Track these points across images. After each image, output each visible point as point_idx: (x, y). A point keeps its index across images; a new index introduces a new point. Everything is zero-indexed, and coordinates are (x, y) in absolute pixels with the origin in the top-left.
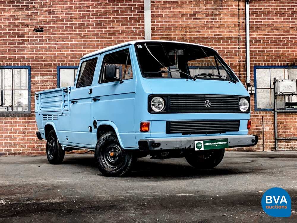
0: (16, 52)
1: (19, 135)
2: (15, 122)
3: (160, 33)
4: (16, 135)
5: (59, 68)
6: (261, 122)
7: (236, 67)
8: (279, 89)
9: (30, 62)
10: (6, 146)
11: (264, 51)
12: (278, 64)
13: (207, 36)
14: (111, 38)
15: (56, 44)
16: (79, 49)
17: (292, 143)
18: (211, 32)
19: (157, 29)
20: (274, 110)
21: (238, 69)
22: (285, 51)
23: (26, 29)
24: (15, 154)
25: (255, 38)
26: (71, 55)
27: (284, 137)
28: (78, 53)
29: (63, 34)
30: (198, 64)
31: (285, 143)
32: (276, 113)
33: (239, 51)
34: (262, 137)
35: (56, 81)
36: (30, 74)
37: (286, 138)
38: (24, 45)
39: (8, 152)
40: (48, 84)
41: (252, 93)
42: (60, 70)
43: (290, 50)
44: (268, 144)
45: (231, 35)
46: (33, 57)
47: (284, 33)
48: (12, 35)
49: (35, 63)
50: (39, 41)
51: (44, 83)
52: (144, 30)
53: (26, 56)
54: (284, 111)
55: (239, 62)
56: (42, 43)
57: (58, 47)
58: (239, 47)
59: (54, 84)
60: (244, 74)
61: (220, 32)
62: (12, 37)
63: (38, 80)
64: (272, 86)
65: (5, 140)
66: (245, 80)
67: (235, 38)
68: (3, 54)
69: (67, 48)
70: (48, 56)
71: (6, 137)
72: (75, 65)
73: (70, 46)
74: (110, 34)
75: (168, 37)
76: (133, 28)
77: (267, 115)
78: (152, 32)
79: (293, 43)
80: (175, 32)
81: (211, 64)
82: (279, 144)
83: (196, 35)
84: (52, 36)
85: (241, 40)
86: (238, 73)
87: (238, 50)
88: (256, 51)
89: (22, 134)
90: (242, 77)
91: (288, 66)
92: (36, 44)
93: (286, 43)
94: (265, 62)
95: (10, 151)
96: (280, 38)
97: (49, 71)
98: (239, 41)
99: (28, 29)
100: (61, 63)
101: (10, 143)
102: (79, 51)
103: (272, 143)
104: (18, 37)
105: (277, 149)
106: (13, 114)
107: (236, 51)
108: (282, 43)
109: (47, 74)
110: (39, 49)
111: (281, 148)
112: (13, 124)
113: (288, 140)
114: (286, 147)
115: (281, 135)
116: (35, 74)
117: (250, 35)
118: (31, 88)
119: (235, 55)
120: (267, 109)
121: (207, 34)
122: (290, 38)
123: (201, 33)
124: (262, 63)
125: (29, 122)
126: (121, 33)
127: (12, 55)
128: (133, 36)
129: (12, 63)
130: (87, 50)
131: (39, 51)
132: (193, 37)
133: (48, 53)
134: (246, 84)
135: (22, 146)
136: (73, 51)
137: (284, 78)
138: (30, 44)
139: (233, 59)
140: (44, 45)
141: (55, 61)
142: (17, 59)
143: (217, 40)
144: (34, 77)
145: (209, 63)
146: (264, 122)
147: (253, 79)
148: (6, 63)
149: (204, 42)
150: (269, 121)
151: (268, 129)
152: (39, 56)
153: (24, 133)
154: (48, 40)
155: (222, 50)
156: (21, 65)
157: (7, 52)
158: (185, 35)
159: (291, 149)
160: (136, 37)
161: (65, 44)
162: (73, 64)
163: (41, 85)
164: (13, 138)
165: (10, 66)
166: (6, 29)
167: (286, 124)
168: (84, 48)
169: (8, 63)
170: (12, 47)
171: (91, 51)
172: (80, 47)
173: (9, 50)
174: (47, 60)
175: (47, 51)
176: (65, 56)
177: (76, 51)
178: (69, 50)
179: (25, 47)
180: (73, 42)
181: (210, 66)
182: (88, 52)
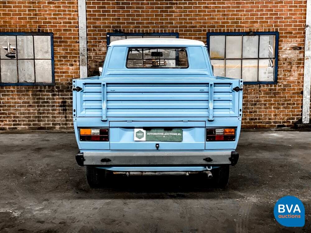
0: (164, 17)
5: (209, 34)
9: (178, 29)
15: (206, 7)
16: (232, 13)
26: (223, 19)
28: (230, 17)
38: (173, 9)
42: (210, 36)
46: (181, 23)
49: (184, 29)
50: (189, 5)
53: (174, 21)
56: (192, 6)
57: (209, 11)
68: (150, 19)
69: (218, 11)
70: (197, 21)
72: (227, 31)
73: (221, 9)
92: (185, 8)
100: (211, 29)
102: (232, 15)
110: (188, 13)
118: (180, 57)
127: (159, 21)
129: (159, 30)
130: (240, 13)
131: (188, 15)
133: (197, 17)
136: (224, 15)
138: (178, 8)
140: (193, 8)
141: (205, 27)
142: (164, 25)
152: (188, 21)
154: (198, 2)
156: (169, 32)
157: (154, 17)
161: (216, 7)
162: (225, 29)
165: (158, 33)
168: (237, 11)
169: (155, 30)
170: (159, 11)
171: (245, 15)
172: (233, 10)
173: (156, 15)
174: (196, 26)
175: (197, 15)
176: (216, 21)
177: (228, 15)
178: (220, 14)
179: (173, 12)
180: (225, 4)
182: (241, 15)
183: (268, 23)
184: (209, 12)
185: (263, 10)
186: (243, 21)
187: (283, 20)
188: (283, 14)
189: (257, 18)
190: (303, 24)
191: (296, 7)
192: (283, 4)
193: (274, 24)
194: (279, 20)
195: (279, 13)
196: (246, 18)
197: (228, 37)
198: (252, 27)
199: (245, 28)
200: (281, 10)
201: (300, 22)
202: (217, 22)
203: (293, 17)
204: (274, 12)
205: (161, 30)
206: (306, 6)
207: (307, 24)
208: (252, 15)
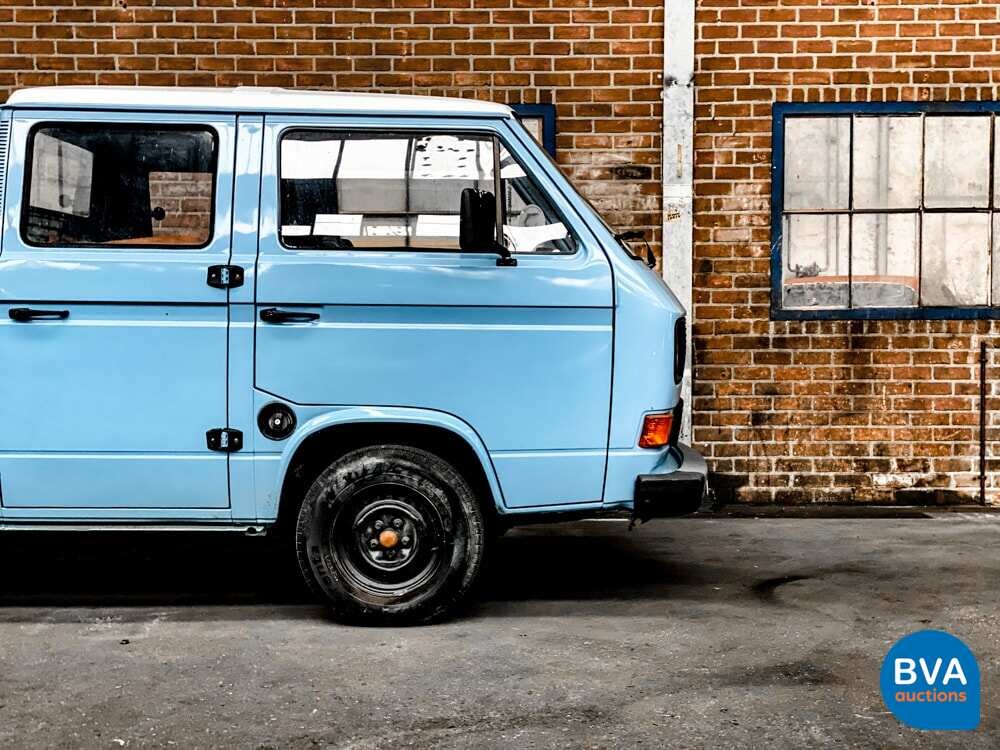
0: (75, 39)
16: (358, 25)
26: (321, 51)
28: (354, 40)
30: (921, 89)
38: (110, 5)
53: (116, 57)
57: (263, 17)
68: (15, 48)
69: (302, 17)
70: (216, 56)
73: (314, 9)
81: (983, 89)
102: (359, 33)
110: (174, 23)
127: (56, 55)
130: (393, 26)
131: (176, 33)
133: (216, 41)
136: (328, 33)
142: (76, 71)
145: (973, 85)
152: (176, 55)
157: (35, 38)
168: (379, 17)
170: (55, 14)
171: (412, 34)
172: (361, 13)
173: (41, 31)
174: (213, 76)
175: (212, 33)
176: (295, 56)
177: (341, 33)
178: (310, 29)
179: (114, 17)
181: (979, 99)
182: (398, 36)
183: (509, 68)
184: (264, 21)
185: (487, 14)
186: (405, 58)
187: (572, 55)
188: (567, 32)
189: (464, 49)
190: (652, 71)
193: (532, 74)
194: (553, 57)
195: (552, 27)
196: (417, 46)
198: (442, 84)
200: (563, 17)
201: (639, 63)
202: (298, 63)
203: (613, 43)
204: (532, 24)
207: (668, 71)
208: (440, 34)
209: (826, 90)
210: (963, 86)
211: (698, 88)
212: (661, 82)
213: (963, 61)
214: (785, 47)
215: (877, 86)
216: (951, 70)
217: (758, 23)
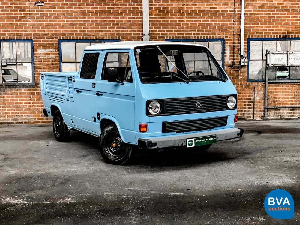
0: (19, 26)
1: (25, 106)
2: (21, 93)
3: (157, 7)
4: (22, 106)
5: (61, 41)
6: (252, 92)
7: (231, 40)
8: (271, 62)
9: (32, 36)
10: (13, 115)
11: (258, 24)
12: (271, 36)
13: (204, 9)
14: (110, 11)
15: (57, 18)
16: (79, 23)
17: (280, 112)
18: (207, 5)
19: (155, 2)
20: (265, 81)
21: (232, 41)
22: (278, 23)
23: (27, 3)
24: (22, 123)
25: (250, 11)
26: (72, 28)
27: (273, 106)
28: (78, 26)
29: (63, 8)
30: (194, 36)
31: (274, 112)
32: (267, 84)
33: (234, 24)
34: (253, 106)
35: (58, 54)
36: (32, 48)
37: (276, 107)
38: (26, 18)
39: (15, 121)
40: (50, 57)
41: (245, 64)
42: (62, 43)
43: (283, 22)
44: (258, 112)
45: (227, 8)
46: (35, 31)
47: (278, 6)
48: (14, 9)
49: (37, 36)
50: (40, 15)
51: (47, 56)
52: (142, 3)
53: (28, 29)
54: (274, 81)
55: (233, 34)
56: (43, 17)
58: (234, 20)
59: (56, 57)
60: (238, 46)
61: (216, 5)
62: (14, 11)
63: (41, 53)
64: (265, 58)
65: (12, 110)
66: (239, 52)
67: (230, 11)
68: (6, 28)
69: (67, 21)
70: (49, 29)
71: (13, 107)
72: (76, 38)
73: (70, 19)
74: (109, 8)
75: (166, 10)
76: (131, 2)
77: (258, 85)
78: (150, 5)
79: (287, 15)
80: (172, 5)
81: (207, 36)
82: (268, 112)
83: (193, 8)
84: (53, 10)
85: (236, 12)
86: (232, 45)
87: (233, 22)
88: (250, 24)
89: (28, 105)
90: (236, 49)
91: (281, 38)
92: (37, 18)
93: (279, 15)
94: (258, 35)
95: (17, 120)
96: (274, 11)
97: (51, 44)
98: (234, 13)
99: (29, 3)
100: (62, 36)
101: (16, 113)
102: (80, 25)
103: (262, 111)
104: (20, 11)
105: (266, 117)
106: (19, 86)
107: (231, 24)
108: (275, 16)
109: (49, 48)
110: (40, 22)
111: (270, 116)
112: (18, 95)
113: (277, 109)
114: (275, 116)
115: (271, 104)
116: (38, 48)
117: (245, 8)
118: (35, 61)
119: (230, 27)
120: (258, 80)
121: (203, 7)
122: (283, 10)
123: (198, 6)
124: (256, 36)
125: (34, 93)
126: (119, 6)
127: (15, 29)
128: (131, 10)
129: (15, 37)
130: (87, 23)
131: (40, 24)
132: (190, 10)
133: (49, 26)
134: (239, 56)
135: (28, 115)
136: (73, 25)
137: (276, 51)
138: (32, 18)
139: (228, 32)
140: (45, 18)
141: (56, 34)
142: (19, 32)
143: (213, 13)
144: (37, 50)
145: (205, 36)
146: (255, 92)
147: (247, 51)
148: (10, 37)
149: (200, 15)
150: (260, 92)
151: (259, 99)
152: (41, 29)
153: (29, 103)
154: (49, 13)
155: (217, 22)
156: (24, 39)
157: (10, 26)
158: (182, 8)
159: (279, 118)
160: (134, 11)
161: (65, 18)
162: (74, 37)
163: (44, 58)
164: (19, 108)
165: (14, 39)
166: (7, 3)
167: (276, 94)
168: (84, 21)
169: (11, 37)
170: (14, 20)
171: (91, 25)
172: (80, 20)
173: (12, 24)
174: (49, 34)
175: (48, 24)
176: (66, 29)
177: (76, 25)
178: (69, 24)
179: (27, 21)
180: (73, 15)
181: (206, 38)
182: (88, 25)
183: (111, 32)
184: (60, 22)
185: (106, 21)
186: (89, 30)
187: (124, 29)
188: (123, 25)
189: (102, 28)
190: (140, 33)
191: (134, 18)
192: (123, 16)
193: (116, 33)
194: (120, 30)
195: (120, 23)
196: (92, 27)
197: (77, 44)
198: (97, 35)
199: (91, 36)
200: (122, 21)
201: (138, 31)
202: (67, 31)
203: (132, 27)
204: (116, 23)
205: (16, 37)
206: (142, 18)
207: (144, 33)
208: (97, 25)
209: (176, 37)
210: (203, 36)
211: (150, 36)
212: (142, 35)
213: (203, 31)
214: (167, 28)
215: (186, 36)
216: (200, 33)
217: (162, 23)
